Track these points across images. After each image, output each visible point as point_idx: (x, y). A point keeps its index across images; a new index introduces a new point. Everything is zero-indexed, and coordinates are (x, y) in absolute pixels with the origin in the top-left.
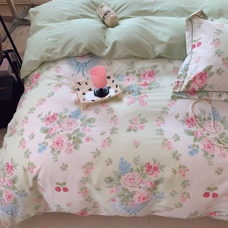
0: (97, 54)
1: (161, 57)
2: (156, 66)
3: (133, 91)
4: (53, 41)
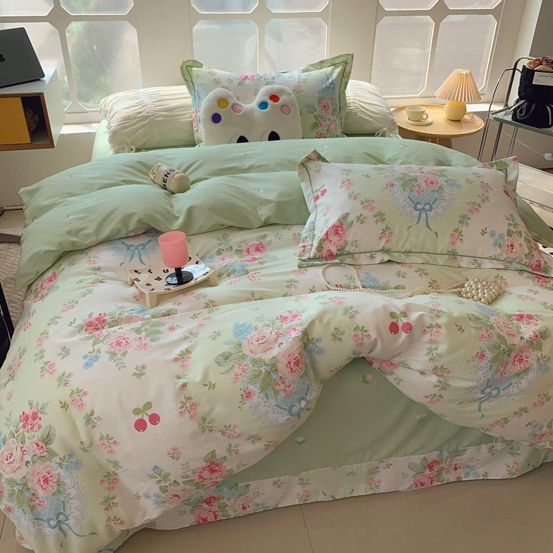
0: (162, 228)
1: (269, 225)
2: (265, 236)
3: (234, 271)
4: (79, 218)
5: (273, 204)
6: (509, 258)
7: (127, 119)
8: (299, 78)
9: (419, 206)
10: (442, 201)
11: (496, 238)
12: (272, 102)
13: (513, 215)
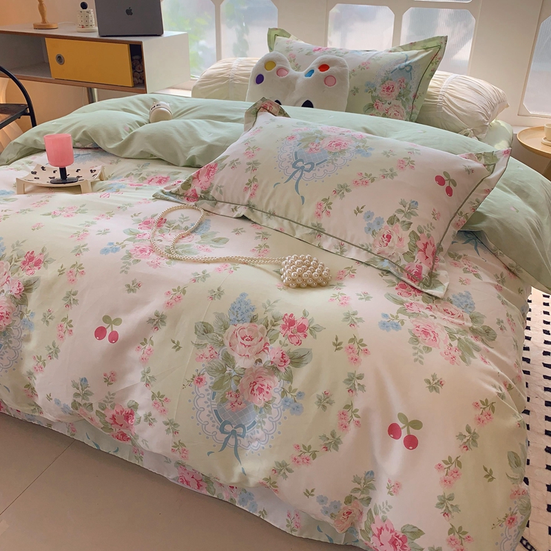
0: (101, 144)
2: (178, 173)
3: (111, 189)
5: (204, 146)
6: (383, 252)
7: (209, 77)
8: (374, 56)
10: (330, 164)
11: (371, 222)
12: (319, 70)
13: (417, 203)
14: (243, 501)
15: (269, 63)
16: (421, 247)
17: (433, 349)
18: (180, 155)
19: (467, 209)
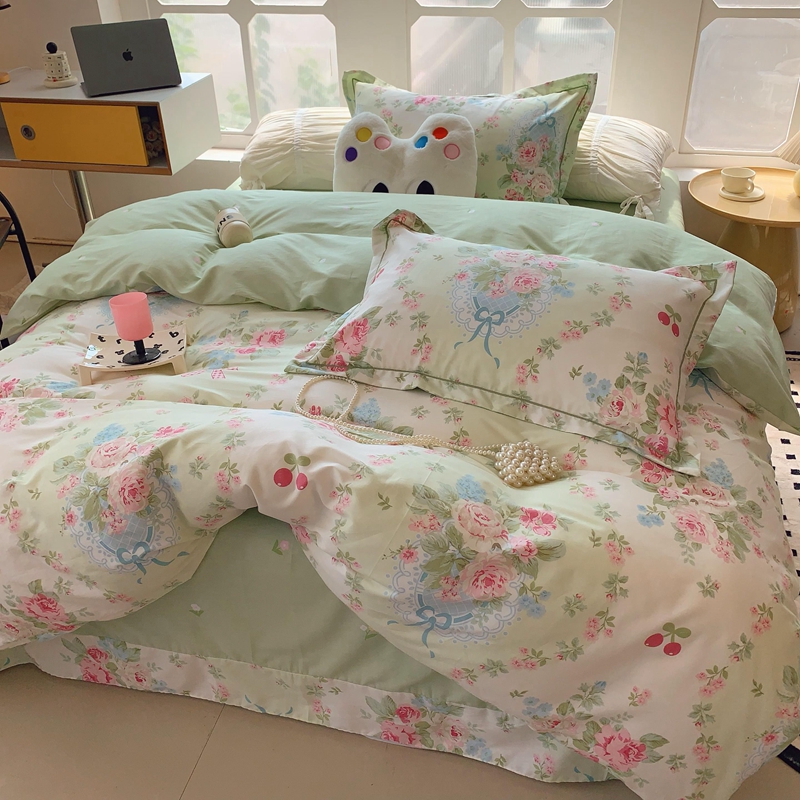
0: (169, 289)
2: (294, 323)
3: (214, 361)
4: (87, 262)
5: (322, 281)
6: (614, 423)
8: (501, 106)
9: (484, 315)
10: (525, 312)
11: (594, 386)
13: (645, 355)
14: (472, 750)
15: (362, 131)
16: (663, 414)
17: (703, 545)
18: (289, 295)
19: (695, 347)
